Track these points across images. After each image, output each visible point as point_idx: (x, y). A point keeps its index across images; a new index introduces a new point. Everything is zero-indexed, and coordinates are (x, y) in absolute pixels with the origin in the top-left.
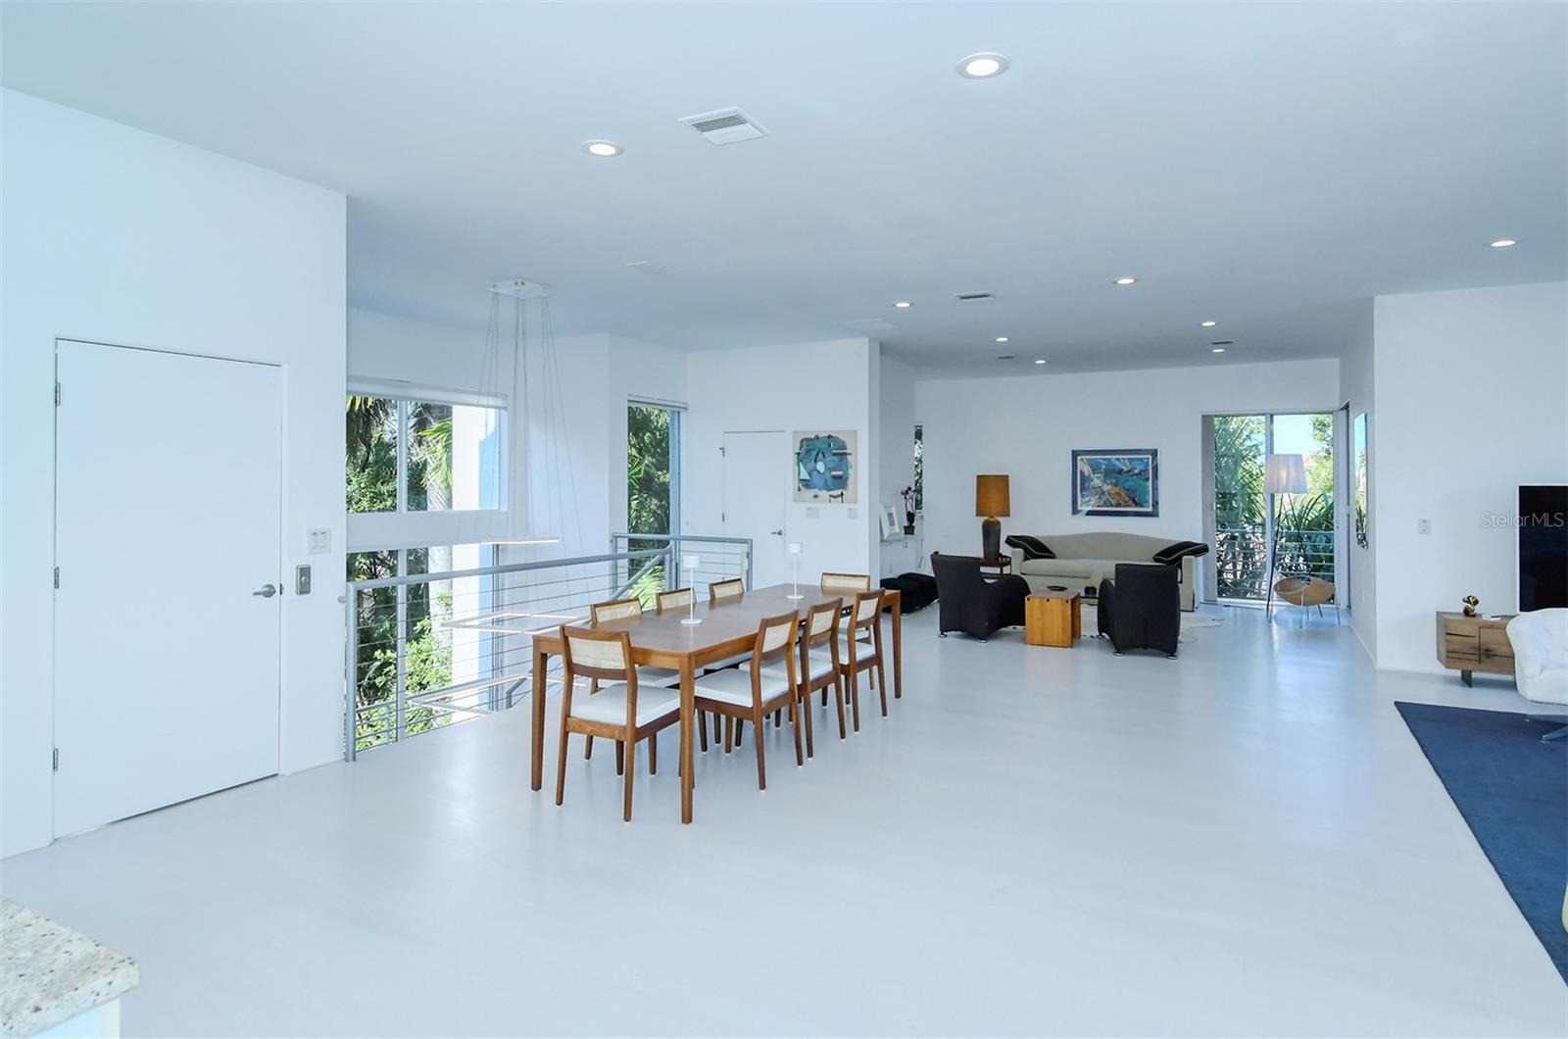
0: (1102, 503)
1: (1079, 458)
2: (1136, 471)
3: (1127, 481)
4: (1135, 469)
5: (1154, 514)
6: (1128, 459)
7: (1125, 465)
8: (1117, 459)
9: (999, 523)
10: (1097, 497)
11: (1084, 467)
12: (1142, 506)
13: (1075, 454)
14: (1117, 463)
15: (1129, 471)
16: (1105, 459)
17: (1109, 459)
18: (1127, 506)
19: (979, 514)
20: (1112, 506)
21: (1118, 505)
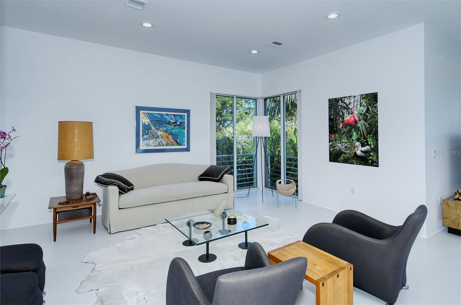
0: (157, 144)
1: (141, 112)
2: (178, 123)
3: (173, 129)
4: (178, 121)
5: (188, 150)
6: (173, 115)
7: (172, 119)
8: (166, 114)
9: (82, 165)
10: (153, 139)
11: (145, 120)
12: (180, 145)
13: (138, 109)
14: (167, 117)
15: (174, 123)
16: (159, 114)
17: (162, 115)
18: (172, 145)
19: (61, 157)
20: (163, 145)
21: (167, 144)
